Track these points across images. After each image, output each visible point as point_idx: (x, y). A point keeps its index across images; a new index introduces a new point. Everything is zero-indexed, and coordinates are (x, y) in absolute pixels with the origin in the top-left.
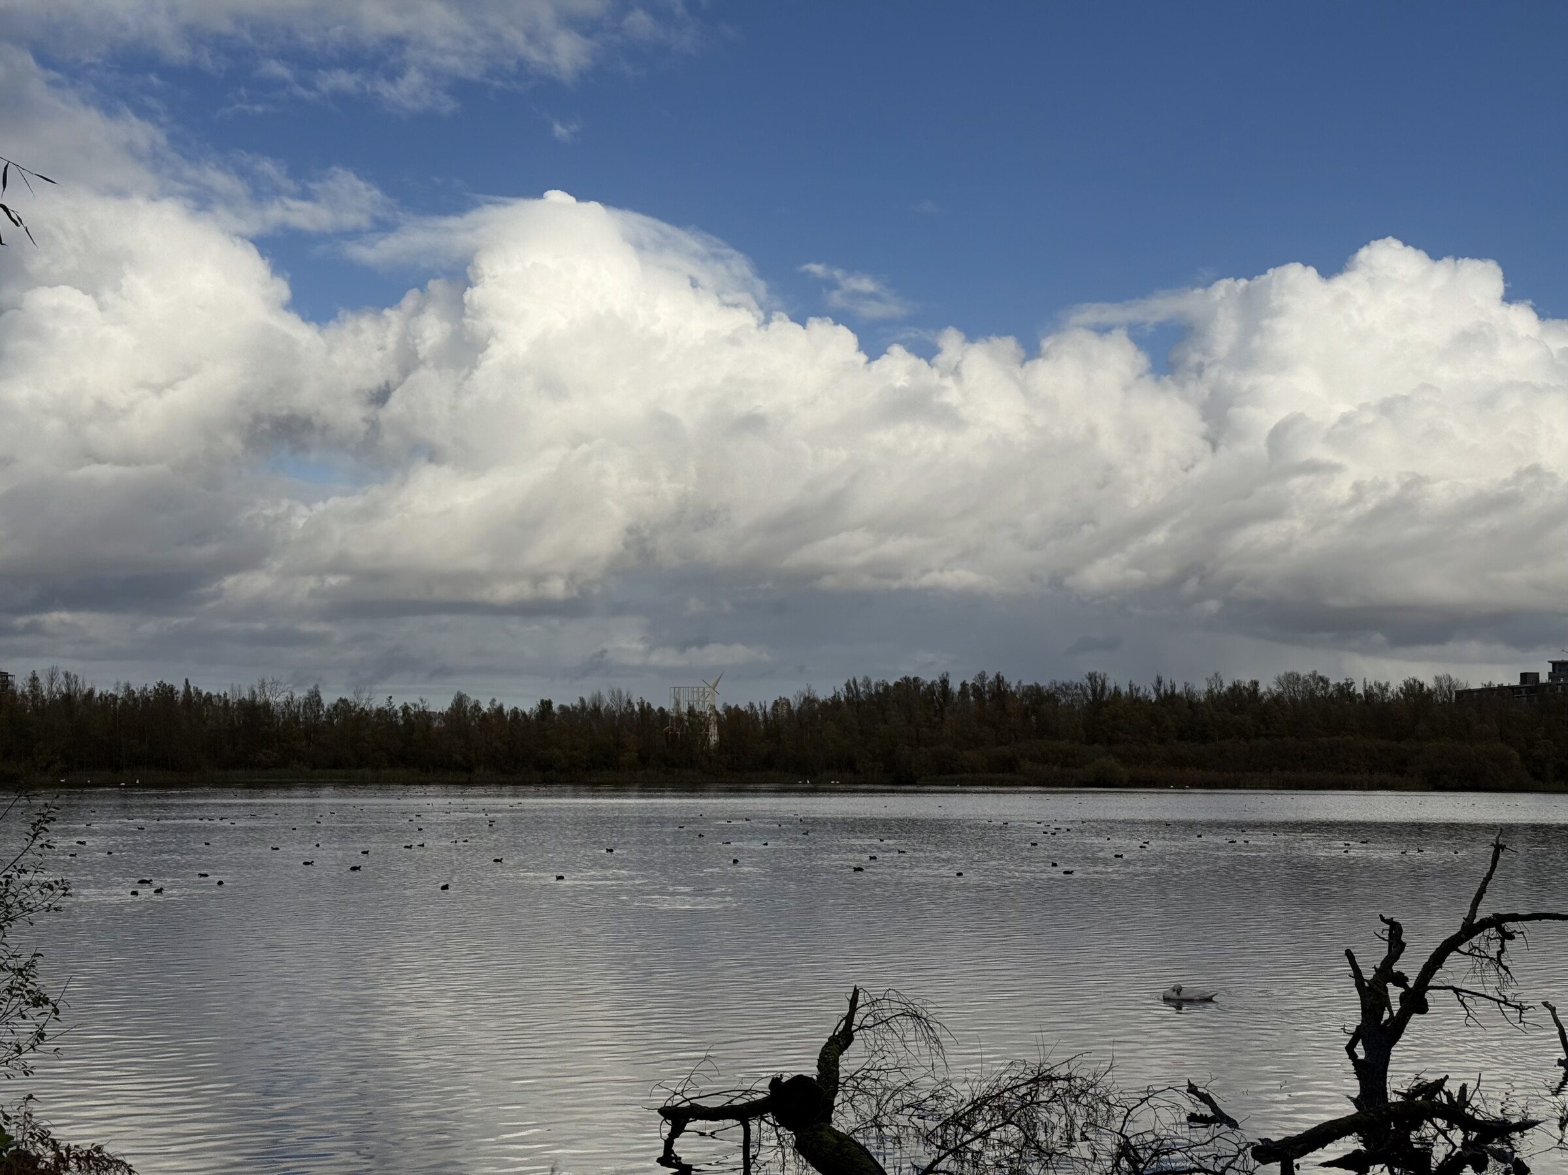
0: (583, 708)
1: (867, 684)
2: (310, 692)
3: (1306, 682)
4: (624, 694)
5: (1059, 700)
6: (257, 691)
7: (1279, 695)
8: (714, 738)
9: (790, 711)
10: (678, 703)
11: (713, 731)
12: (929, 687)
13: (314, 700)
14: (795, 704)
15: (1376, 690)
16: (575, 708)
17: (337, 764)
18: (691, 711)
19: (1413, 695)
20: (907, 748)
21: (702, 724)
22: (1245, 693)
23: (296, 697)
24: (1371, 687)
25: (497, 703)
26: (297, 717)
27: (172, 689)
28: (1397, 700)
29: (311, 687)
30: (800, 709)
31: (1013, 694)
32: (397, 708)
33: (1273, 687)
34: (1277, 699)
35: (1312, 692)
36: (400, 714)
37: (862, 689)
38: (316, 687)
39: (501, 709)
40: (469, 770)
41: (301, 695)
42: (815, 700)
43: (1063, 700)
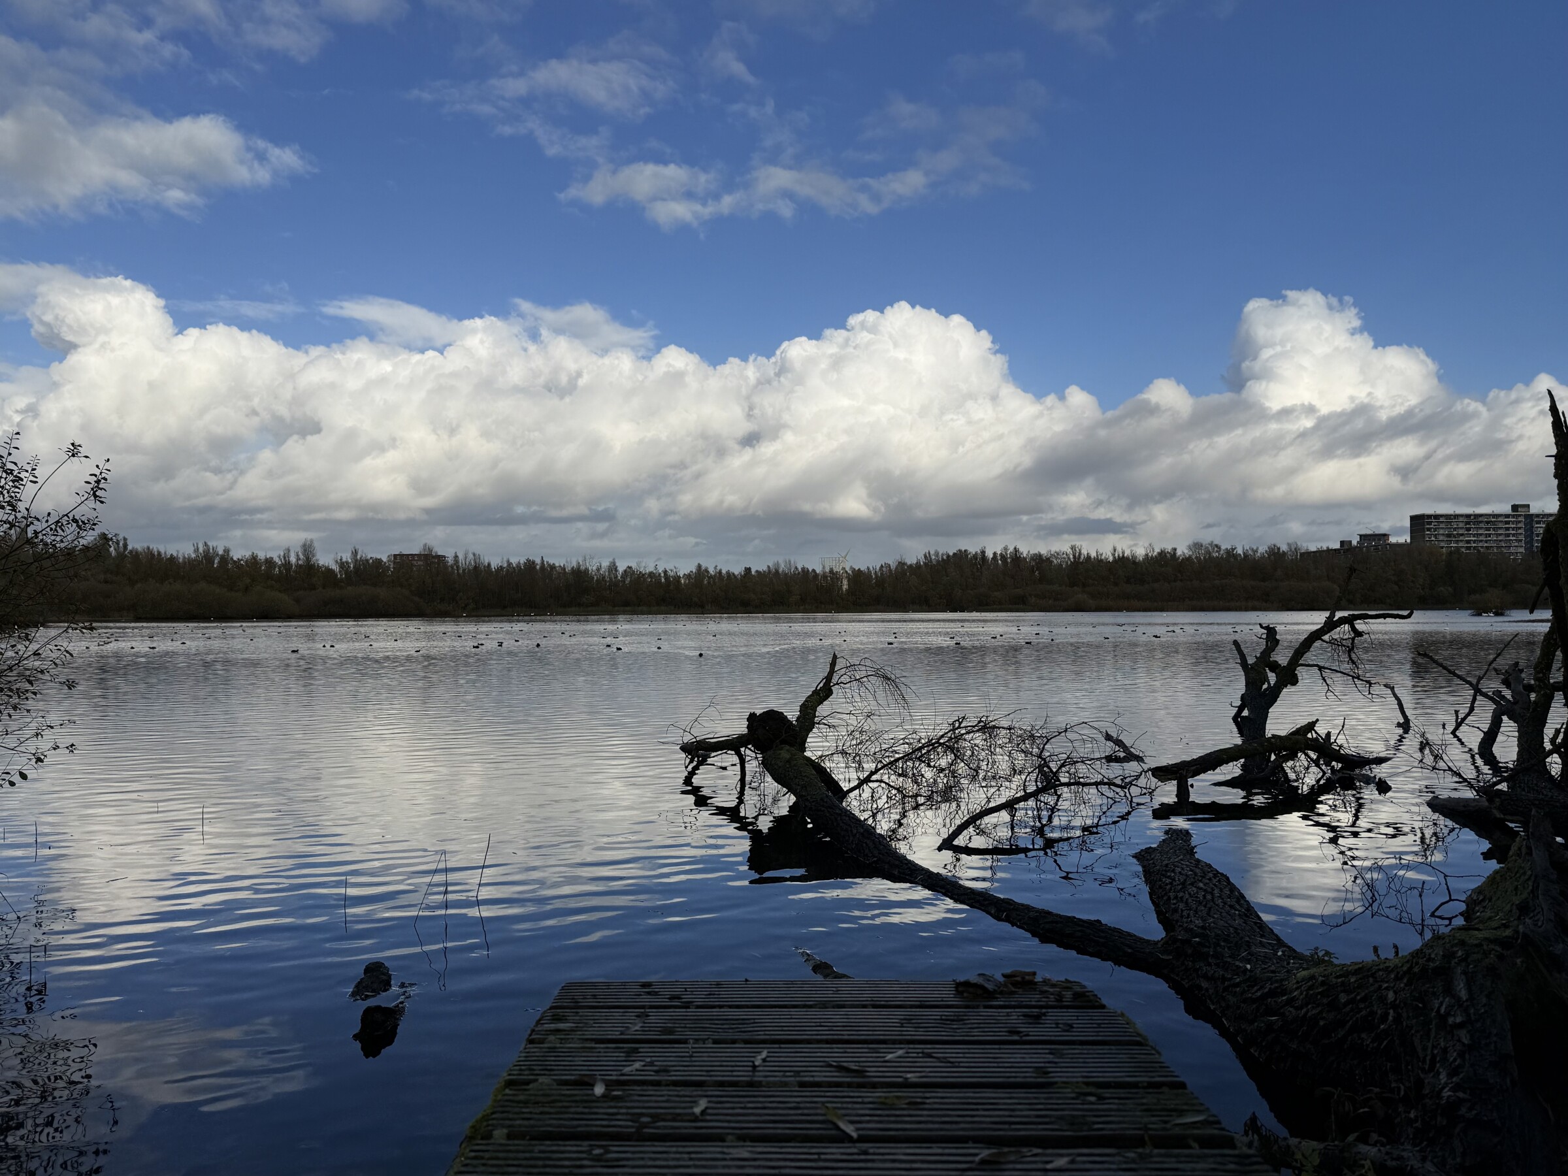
0: (769, 571)
1: (937, 554)
2: (611, 563)
3: (1207, 548)
4: (792, 562)
5: (1052, 562)
6: (581, 563)
7: (1190, 557)
8: (845, 587)
9: (890, 570)
10: (824, 567)
11: (845, 582)
12: (974, 555)
13: (613, 567)
14: (893, 566)
15: (1250, 552)
16: (764, 572)
17: (626, 604)
18: (831, 571)
19: (1274, 554)
20: (960, 591)
21: (837, 579)
22: (1168, 555)
23: (602, 566)
24: (1247, 550)
25: (718, 568)
26: (604, 577)
27: (534, 562)
28: (1263, 557)
29: (611, 560)
30: (896, 568)
31: (1025, 559)
32: (660, 571)
33: (1186, 551)
34: (1188, 560)
35: (1210, 553)
36: (663, 575)
37: (933, 557)
38: (614, 559)
39: (720, 572)
40: (702, 606)
41: (605, 564)
42: (904, 564)
43: (1055, 562)
